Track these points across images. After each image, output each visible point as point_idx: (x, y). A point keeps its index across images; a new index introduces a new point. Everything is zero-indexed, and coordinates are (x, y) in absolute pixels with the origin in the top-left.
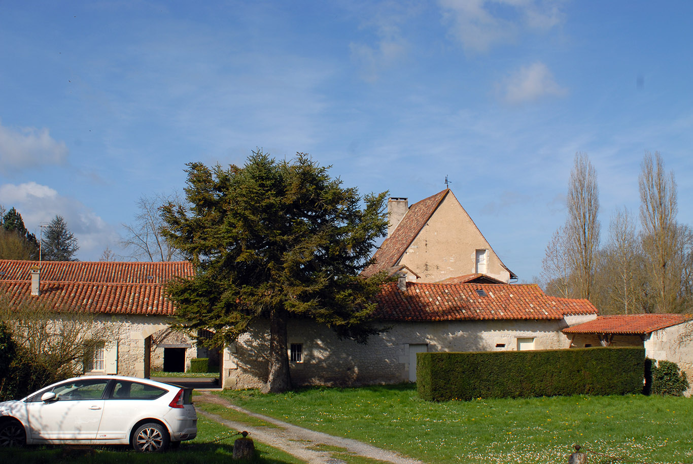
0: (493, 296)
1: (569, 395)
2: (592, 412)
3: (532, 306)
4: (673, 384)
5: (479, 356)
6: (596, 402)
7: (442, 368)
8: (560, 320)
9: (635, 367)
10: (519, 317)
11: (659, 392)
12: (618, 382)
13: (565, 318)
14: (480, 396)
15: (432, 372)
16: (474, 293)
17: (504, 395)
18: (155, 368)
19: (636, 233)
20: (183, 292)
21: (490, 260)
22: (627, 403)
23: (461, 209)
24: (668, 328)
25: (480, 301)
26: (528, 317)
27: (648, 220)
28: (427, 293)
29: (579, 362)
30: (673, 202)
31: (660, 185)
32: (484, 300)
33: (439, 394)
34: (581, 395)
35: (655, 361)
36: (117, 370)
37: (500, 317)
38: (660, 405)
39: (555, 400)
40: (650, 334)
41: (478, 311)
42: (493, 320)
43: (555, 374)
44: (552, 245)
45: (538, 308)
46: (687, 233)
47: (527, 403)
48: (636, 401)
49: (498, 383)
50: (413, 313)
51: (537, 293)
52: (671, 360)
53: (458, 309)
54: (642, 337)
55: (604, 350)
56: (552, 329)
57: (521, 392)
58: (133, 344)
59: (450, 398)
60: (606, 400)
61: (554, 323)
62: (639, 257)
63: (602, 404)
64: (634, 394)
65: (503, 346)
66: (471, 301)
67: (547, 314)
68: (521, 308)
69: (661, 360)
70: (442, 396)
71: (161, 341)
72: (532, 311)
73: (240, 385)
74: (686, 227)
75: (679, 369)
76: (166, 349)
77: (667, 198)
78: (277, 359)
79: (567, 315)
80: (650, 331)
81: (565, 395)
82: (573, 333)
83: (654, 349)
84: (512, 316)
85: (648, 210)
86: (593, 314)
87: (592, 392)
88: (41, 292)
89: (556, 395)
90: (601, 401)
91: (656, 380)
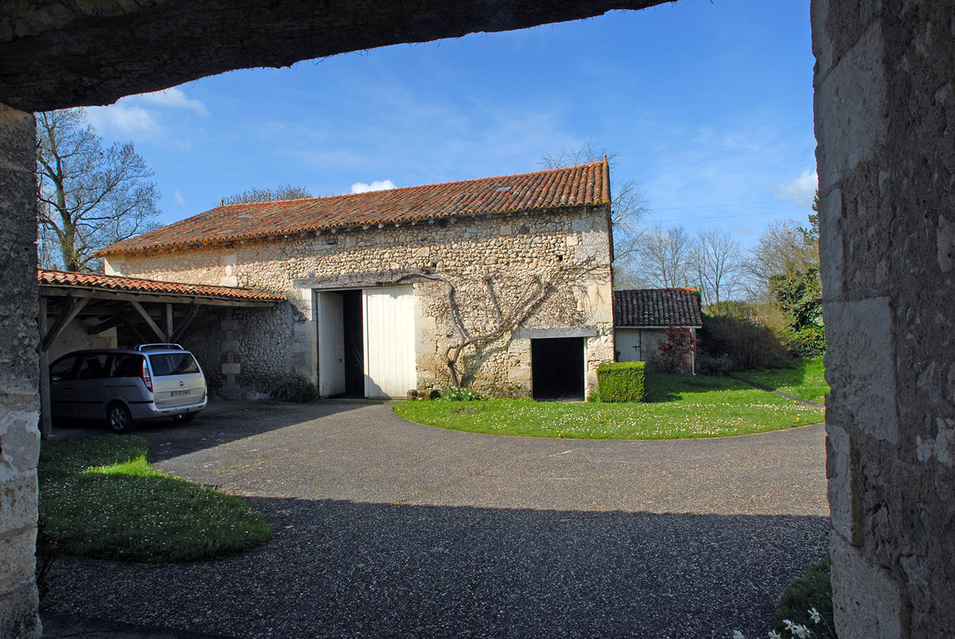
18: (510, 389)
71: (521, 324)
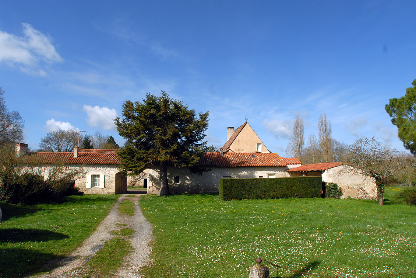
0: (258, 157)
1: (287, 198)
2: (296, 207)
3: (274, 161)
4: (336, 193)
5: (245, 180)
6: (299, 201)
7: (228, 185)
8: (285, 167)
9: (318, 185)
10: (268, 165)
11: (329, 197)
12: (310, 192)
13: (288, 166)
14: (246, 198)
15: (223, 187)
16: (251, 156)
17: (257, 198)
19: (317, 141)
20: (122, 154)
21: (262, 147)
22: (314, 202)
23: (251, 129)
24: (333, 168)
25: (253, 159)
26: (272, 165)
27: (321, 136)
28: (231, 156)
29: (292, 183)
30: (330, 130)
31: (325, 124)
32: (254, 159)
33: (227, 197)
34: (293, 198)
35: (327, 183)
36: (104, 186)
37: (260, 165)
38: (330, 203)
39: (280, 200)
40: (325, 170)
41: (251, 163)
42: (257, 166)
43: (280, 188)
44: (288, 146)
45: (276, 162)
46: (335, 142)
47: (267, 201)
48: (319, 201)
49: (254, 192)
50: (224, 164)
51: (276, 156)
52: (334, 182)
53: (243, 162)
54: (321, 172)
55: (303, 177)
56: (282, 170)
57: (265, 196)
58: (111, 176)
59: (232, 199)
60: (304, 200)
61: (283, 168)
62: (318, 150)
63: (302, 202)
64: (317, 197)
65: (262, 177)
66: (249, 159)
67: (280, 164)
68: (269, 162)
69: (329, 182)
70: (228, 198)
71: (143, 177)
72: (274, 163)
73: (153, 193)
74: (334, 140)
75: (338, 186)
76: (144, 179)
77: (328, 129)
78: (163, 182)
79: (288, 164)
80: (324, 169)
81: (285, 198)
82: (291, 172)
83: (326, 178)
84: (265, 165)
85: (321, 133)
86: (299, 164)
87: (298, 196)
88: (78, 156)
89: (281, 198)
90: (302, 201)
91: (327, 191)
